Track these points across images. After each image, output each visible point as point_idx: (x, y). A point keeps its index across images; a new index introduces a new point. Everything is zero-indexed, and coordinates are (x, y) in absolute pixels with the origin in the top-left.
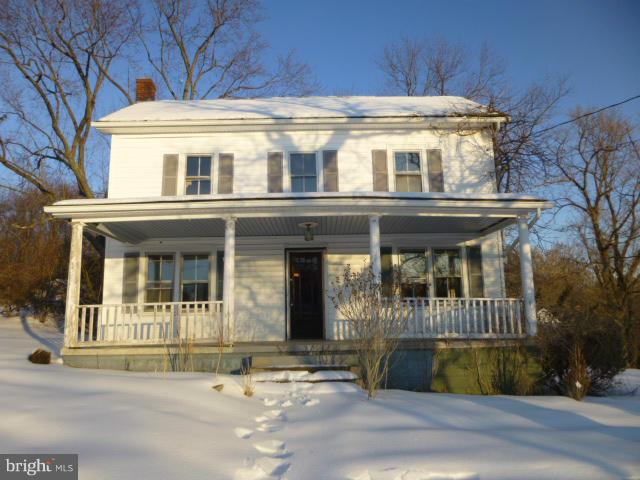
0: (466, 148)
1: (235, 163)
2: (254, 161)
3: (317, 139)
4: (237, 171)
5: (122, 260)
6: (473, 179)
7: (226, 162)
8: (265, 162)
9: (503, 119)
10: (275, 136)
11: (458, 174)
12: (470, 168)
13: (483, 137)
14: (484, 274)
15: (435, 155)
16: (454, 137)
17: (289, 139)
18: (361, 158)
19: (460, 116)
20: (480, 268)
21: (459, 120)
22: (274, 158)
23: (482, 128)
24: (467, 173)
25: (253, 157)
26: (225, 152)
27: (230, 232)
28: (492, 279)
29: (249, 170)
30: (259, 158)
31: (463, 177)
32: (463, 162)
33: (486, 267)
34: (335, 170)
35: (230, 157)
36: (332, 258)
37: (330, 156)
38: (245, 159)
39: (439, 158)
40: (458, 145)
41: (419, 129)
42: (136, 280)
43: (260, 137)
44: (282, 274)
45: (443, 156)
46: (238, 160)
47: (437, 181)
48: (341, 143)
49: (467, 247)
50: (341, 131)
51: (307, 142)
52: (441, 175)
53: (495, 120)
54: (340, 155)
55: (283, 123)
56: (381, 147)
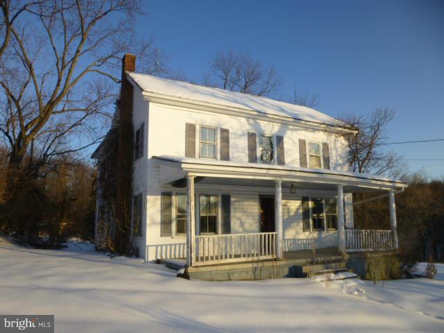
0: (338, 144)
1: (230, 135)
2: (240, 136)
3: (273, 127)
4: (231, 141)
5: (160, 197)
6: (341, 161)
7: (225, 134)
8: (246, 138)
9: (357, 132)
10: (251, 121)
11: (335, 158)
12: (339, 155)
13: (345, 139)
15: (325, 145)
16: (333, 137)
17: (259, 125)
18: (294, 143)
19: (340, 127)
21: (340, 129)
22: (251, 136)
23: (344, 135)
24: (338, 158)
25: (240, 133)
26: (224, 127)
29: (238, 141)
30: (243, 135)
31: (337, 160)
32: (337, 152)
34: (282, 148)
35: (227, 131)
37: (280, 139)
38: (235, 134)
40: (335, 142)
41: (319, 130)
42: (171, 212)
43: (243, 120)
45: (329, 147)
46: (232, 134)
47: (327, 161)
48: (285, 132)
50: (285, 124)
51: (270, 129)
52: (329, 157)
53: (353, 131)
54: (285, 140)
56: (303, 138)
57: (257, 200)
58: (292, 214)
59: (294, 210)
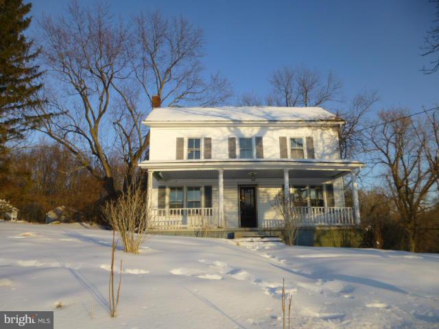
0: (325, 136)
1: (212, 142)
2: (222, 141)
3: (253, 130)
4: (214, 146)
5: (157, 190)
6: (328, 151)
7: (208, 141)
8: (227, 141)
9: (343, 123)
10: (232, 129)
11: (322, 149)
12: (328, 146)
13: (333, 130)
14: (335, 198)
15: (310, 140)
16: (319, 131)
17: (239, 131)
18: (274, 141)
19: (322, 121)
20: (333, 194)
21: (322, 123)
22: (231, 140)
23: (333, 127)
24: (326, 148)
25: (221, 139)
26: (208, 137)
27: (221, 176)
28: (339, 200)
29: (220, 146)
30: (224, 140)
31: (324, 151)
32: (324, 143)
33: (336, 194)
34: (261, 146)
35: (210, 139)
36: (262, 189)
37: (259, 140)
38: (217, 140)
39: (312, 141)
40: (321, 135)
41: (302, 127)
42: (165, 199)
43: (225, 129)
44: (237, 197)
45: (314, 140)
46: (215, 140)
47: (311, 152)
48: (264, 133)
49: (327, 185)
50: (264, 127)
51: (248, 132)
52: (313, 149)
53: (339, 123)
54: (264, 139)
55: (237, 123)
56: (284, 135)
57: (237, 189)
58: (272, 199)
59: (274, 196)
